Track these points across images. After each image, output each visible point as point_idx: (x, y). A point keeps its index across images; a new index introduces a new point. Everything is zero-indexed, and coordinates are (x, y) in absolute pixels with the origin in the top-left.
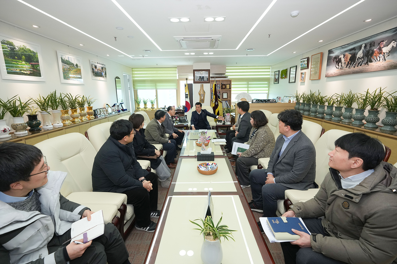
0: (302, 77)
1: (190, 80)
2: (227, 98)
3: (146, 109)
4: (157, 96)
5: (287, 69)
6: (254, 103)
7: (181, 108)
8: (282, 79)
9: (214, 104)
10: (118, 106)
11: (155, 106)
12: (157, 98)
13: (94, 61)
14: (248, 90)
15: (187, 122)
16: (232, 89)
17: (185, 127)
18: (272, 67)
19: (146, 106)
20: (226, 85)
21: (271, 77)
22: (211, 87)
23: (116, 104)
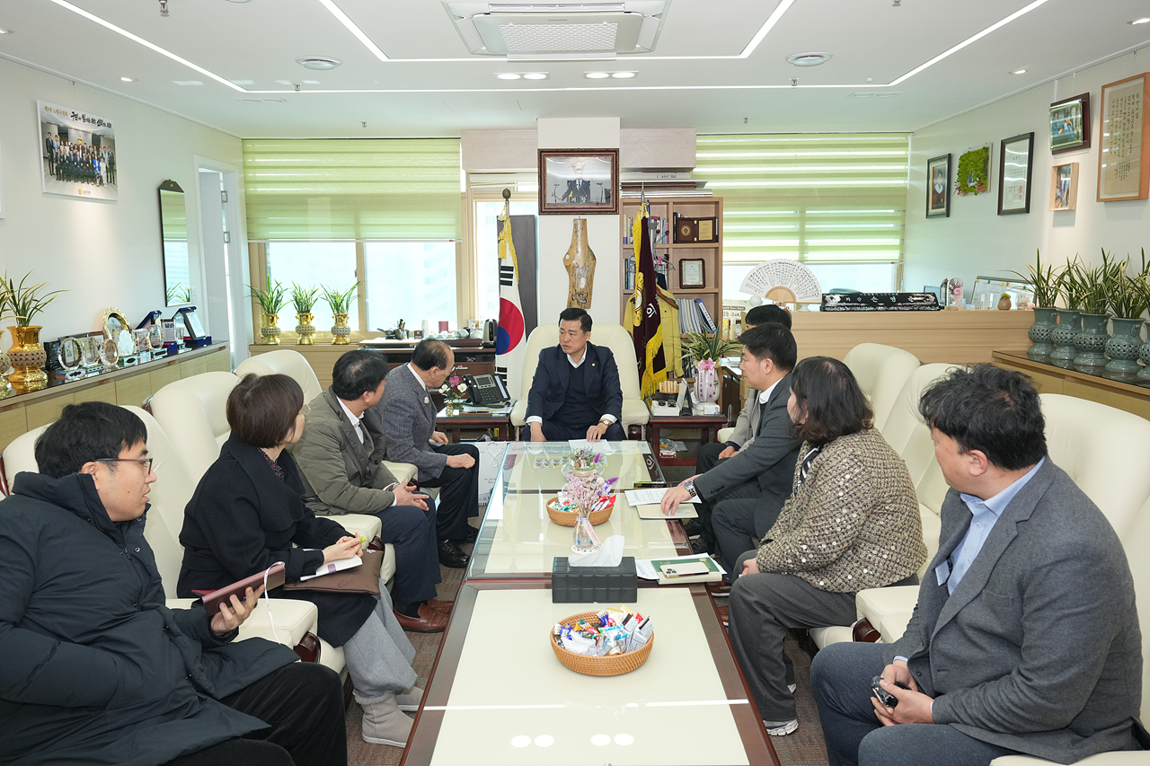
0: (1059, 185)
2: (704, 286)
3: (305, 334)
4: (360, 273)
5: (986, 149)
6: (833, 309)
7: (480, 334)
8: (966, 193)
9: (638, 315)
10: (168, 323)
11: (353, 324)
12: (361, 283)
13: (54, 107)
14: (803, 248)
15: (509, 405)
16: (726, 242)
17: (496, 424)
18: (916, 137)
19: (305, 323)
20: (695, 222)
21: (914, 183)
22: (625, 233)
23: (159, 313)
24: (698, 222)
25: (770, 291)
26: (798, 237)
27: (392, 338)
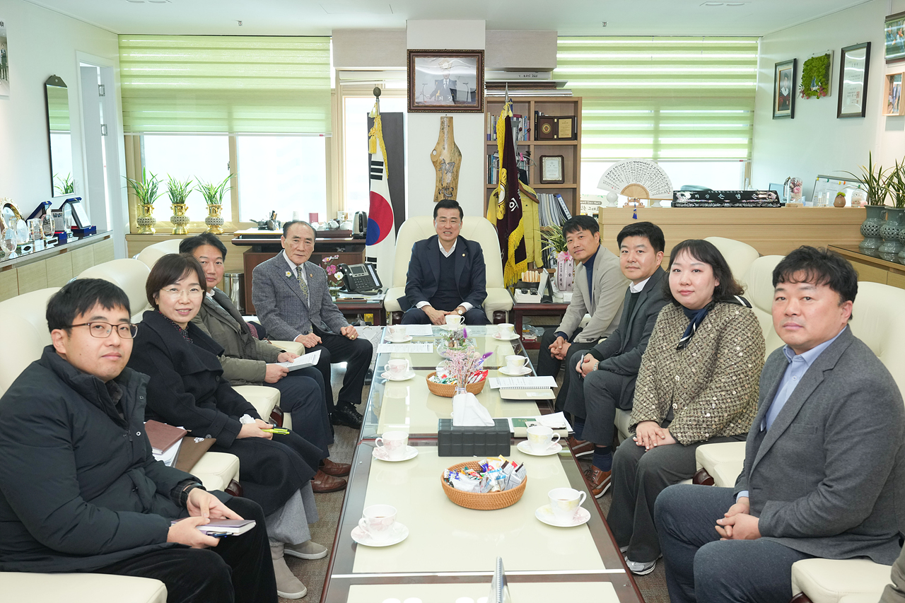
0: (891, 92)
1: (394, 92)
2: (563, 182)
3: (179, 224)
4: (232, 165)
5: (828, 56)
6: (683, 205)
7: (350, 225)
8: (809, 96)
9: (501, 209)
10: (58, 212)
11: (225, 215)
12: (233, 176)
14: (657, 146)
15: (381, 292)
16: (585, 140)
17: (369, 310)
18: (765, 41)
19: (180, 213)
20: (556, 120)
21: (762, 85)
22: (489, 130)
23: (50, 203)
24: (558, 121)
25: (626, 188)
26: (652, 135)
27: (264, 229)
